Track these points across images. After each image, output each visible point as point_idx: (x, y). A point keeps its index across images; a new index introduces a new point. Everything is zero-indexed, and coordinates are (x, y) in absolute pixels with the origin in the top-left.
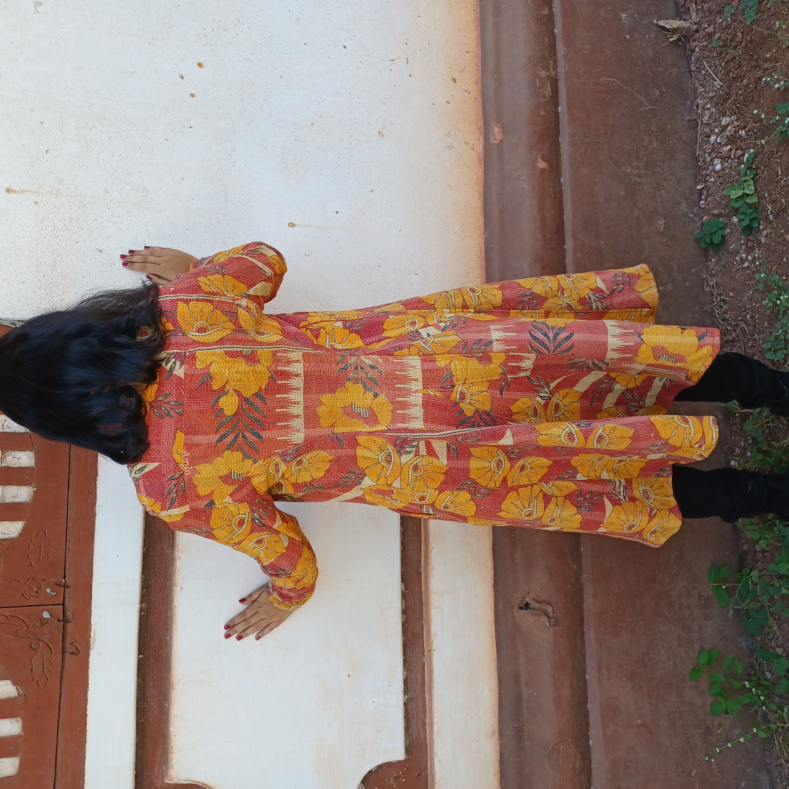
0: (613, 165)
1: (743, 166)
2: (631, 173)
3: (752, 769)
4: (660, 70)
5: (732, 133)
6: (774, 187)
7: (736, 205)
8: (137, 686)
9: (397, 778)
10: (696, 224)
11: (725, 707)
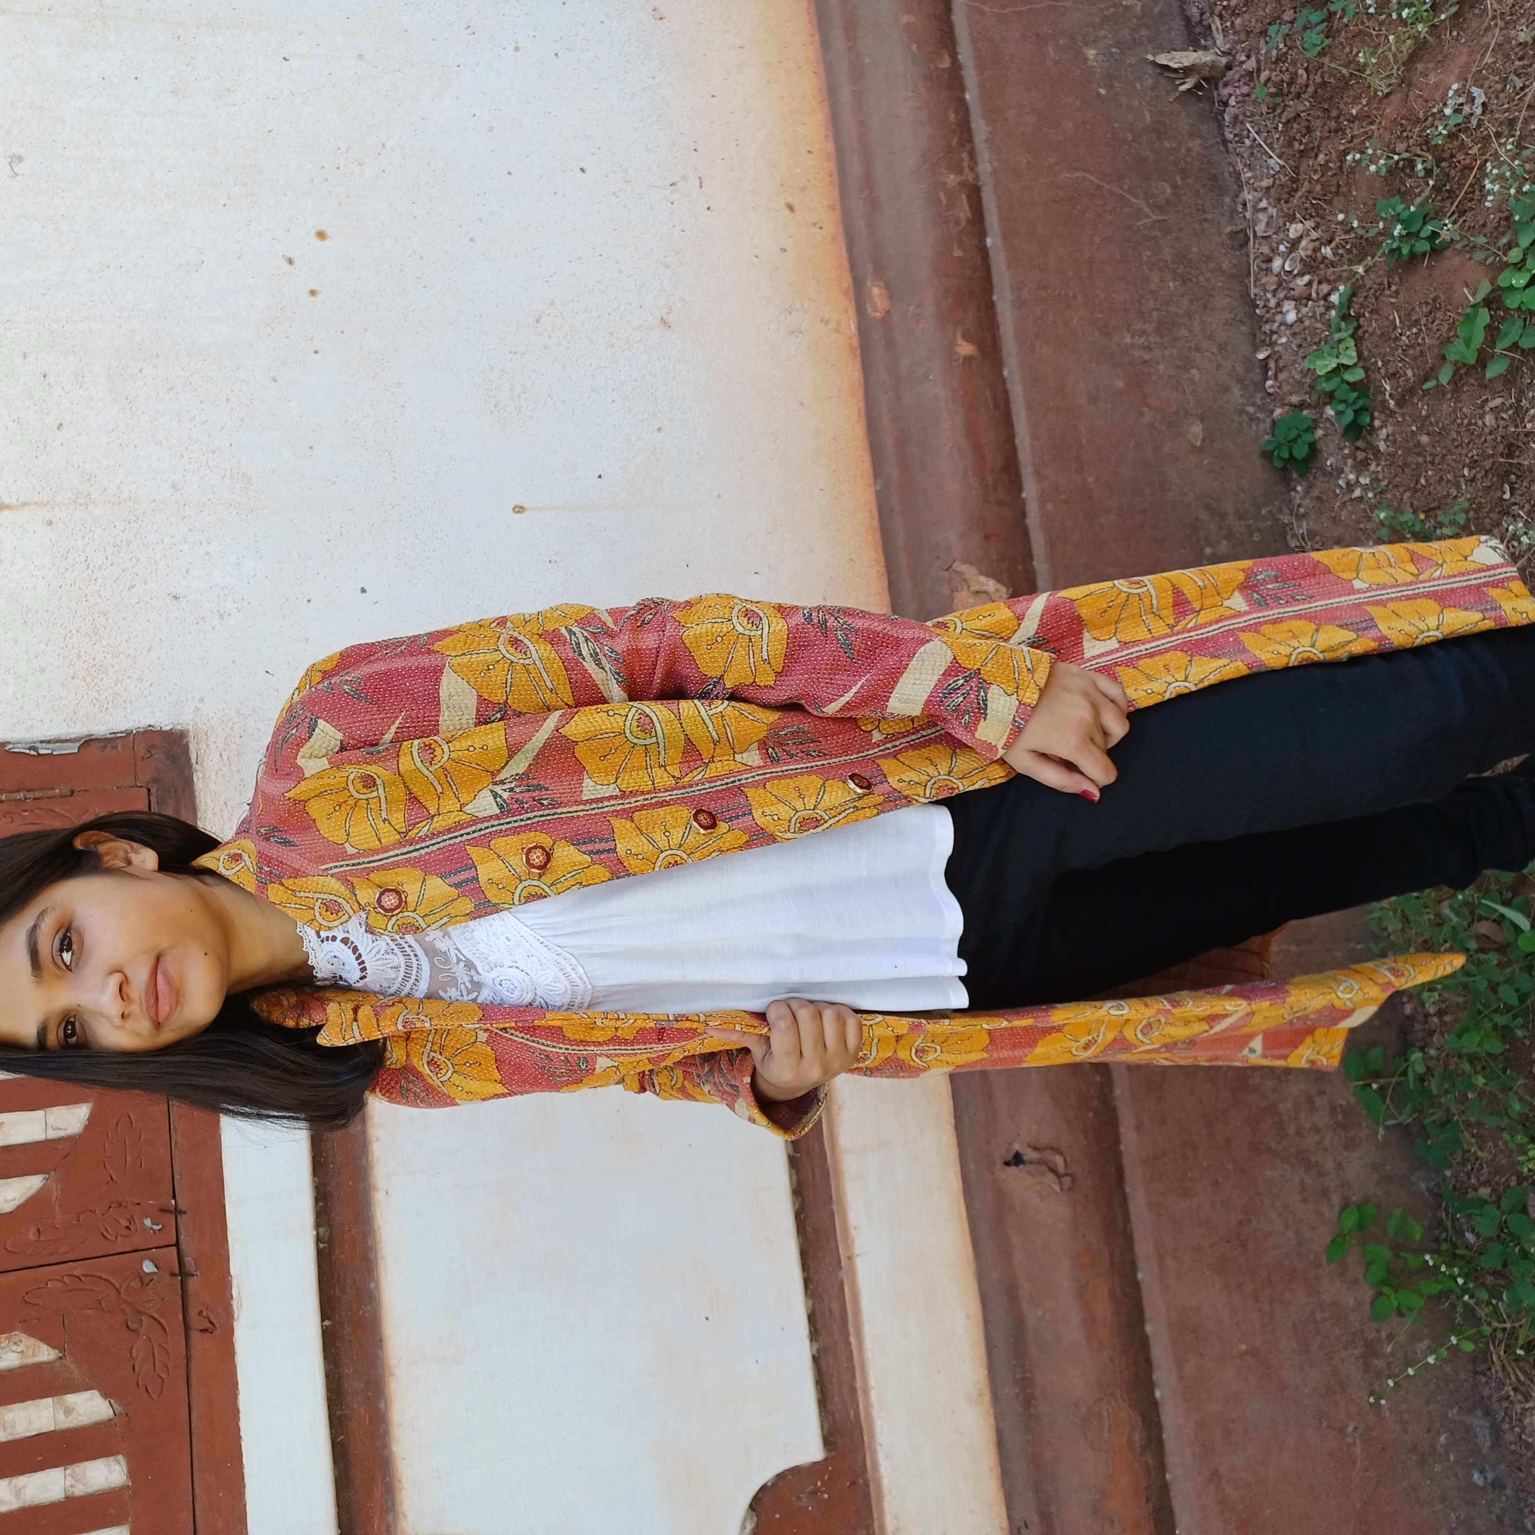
0: (1097, 334)
1: (1333, 312)
2: (1132, 346)
3: (1456, 1410)
4: (1168, 145)
5: (1309, 253)
6: (1392, 348)
7: (1327, 386)
8: (327, 1376)
9: (814, 1493)
10: (1261, 426)
11: (1395, 1304)
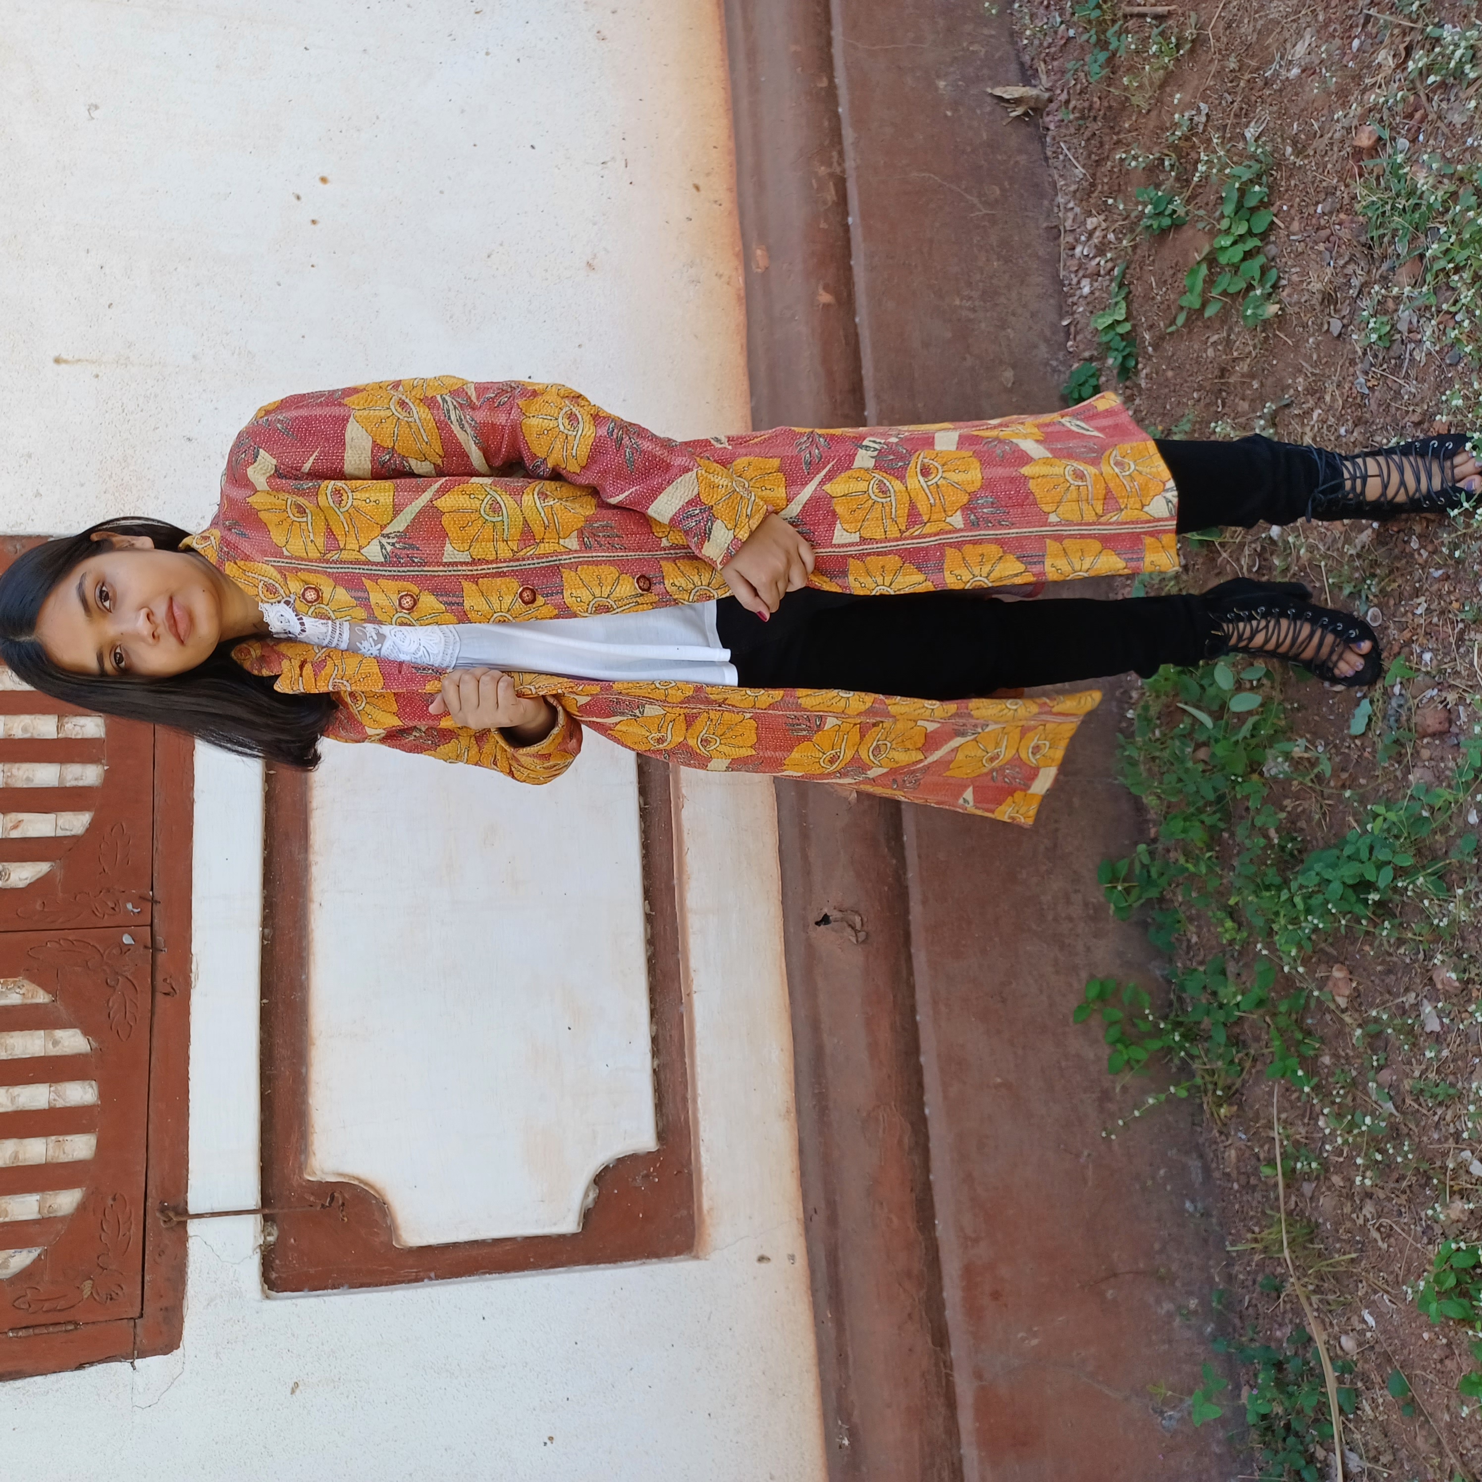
0: (932, 296)
1: (1114, 283)
2: (961, 307)
3: (1174, 1151)
4: (999, 157)
5: (1100, 239)
6: (1150, 306)
7: (1105, 339)
8: (261, 1042)
9: (647, 1176)
10: (1062, 376)
11: (1126, 1059)
